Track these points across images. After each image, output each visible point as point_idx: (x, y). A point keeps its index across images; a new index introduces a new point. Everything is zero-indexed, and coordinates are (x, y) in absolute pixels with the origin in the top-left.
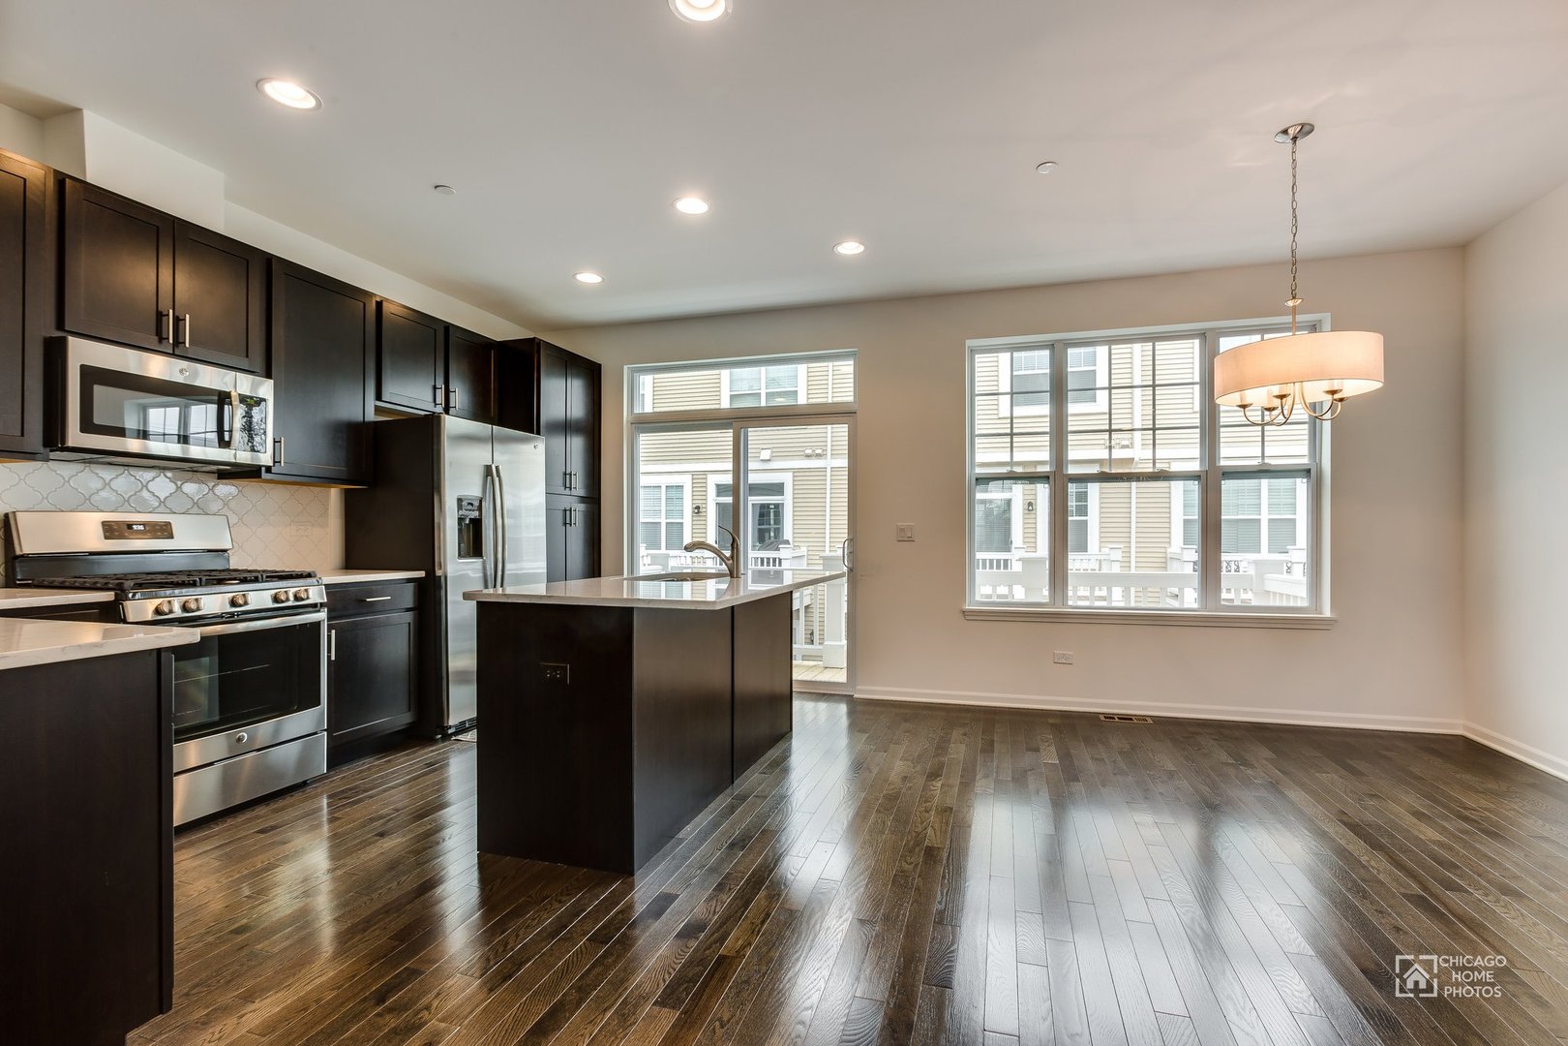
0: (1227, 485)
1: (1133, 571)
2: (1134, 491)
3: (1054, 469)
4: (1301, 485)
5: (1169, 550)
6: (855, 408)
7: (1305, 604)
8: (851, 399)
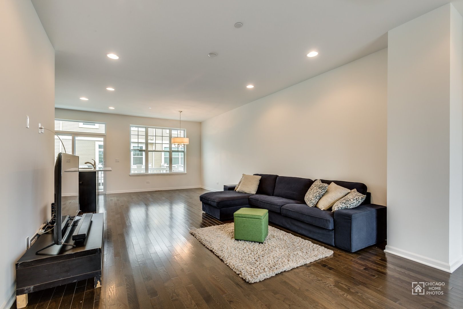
0: (173, 153)
1: (153, 167)
2: (154, 154)
3: (146, 149)
4: (183, 153)
5: (161, 164)
6: (105, 135)
7: (183, 171)
8: (104, 133)
